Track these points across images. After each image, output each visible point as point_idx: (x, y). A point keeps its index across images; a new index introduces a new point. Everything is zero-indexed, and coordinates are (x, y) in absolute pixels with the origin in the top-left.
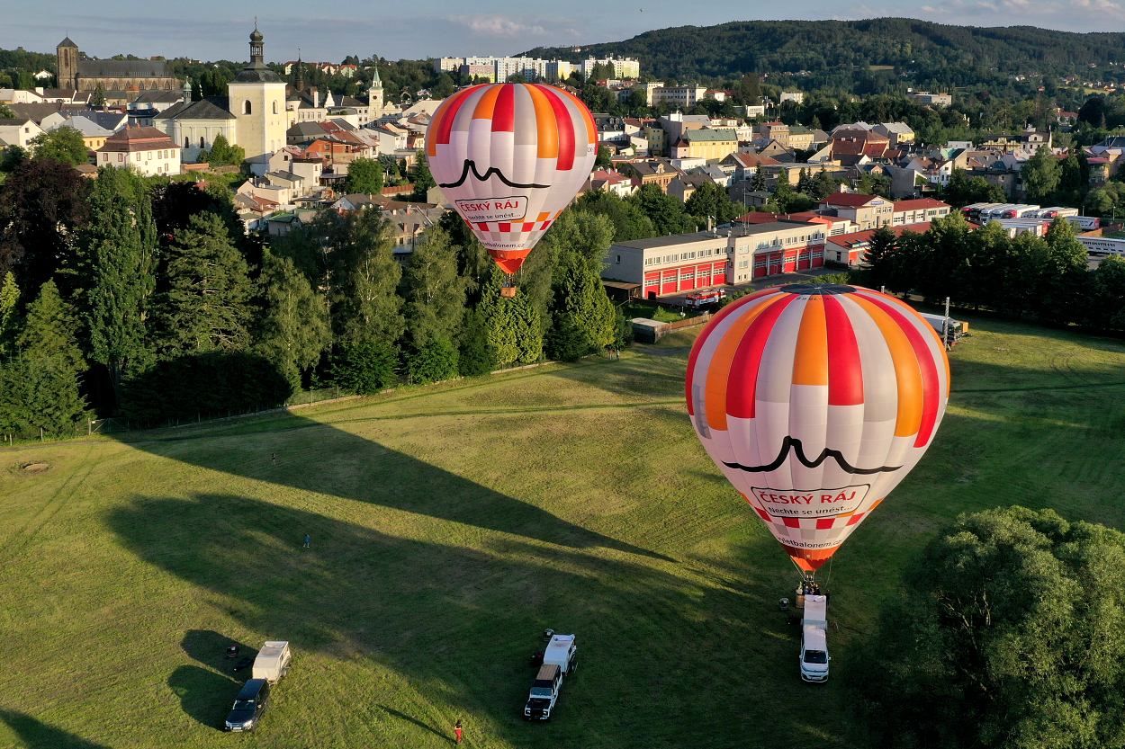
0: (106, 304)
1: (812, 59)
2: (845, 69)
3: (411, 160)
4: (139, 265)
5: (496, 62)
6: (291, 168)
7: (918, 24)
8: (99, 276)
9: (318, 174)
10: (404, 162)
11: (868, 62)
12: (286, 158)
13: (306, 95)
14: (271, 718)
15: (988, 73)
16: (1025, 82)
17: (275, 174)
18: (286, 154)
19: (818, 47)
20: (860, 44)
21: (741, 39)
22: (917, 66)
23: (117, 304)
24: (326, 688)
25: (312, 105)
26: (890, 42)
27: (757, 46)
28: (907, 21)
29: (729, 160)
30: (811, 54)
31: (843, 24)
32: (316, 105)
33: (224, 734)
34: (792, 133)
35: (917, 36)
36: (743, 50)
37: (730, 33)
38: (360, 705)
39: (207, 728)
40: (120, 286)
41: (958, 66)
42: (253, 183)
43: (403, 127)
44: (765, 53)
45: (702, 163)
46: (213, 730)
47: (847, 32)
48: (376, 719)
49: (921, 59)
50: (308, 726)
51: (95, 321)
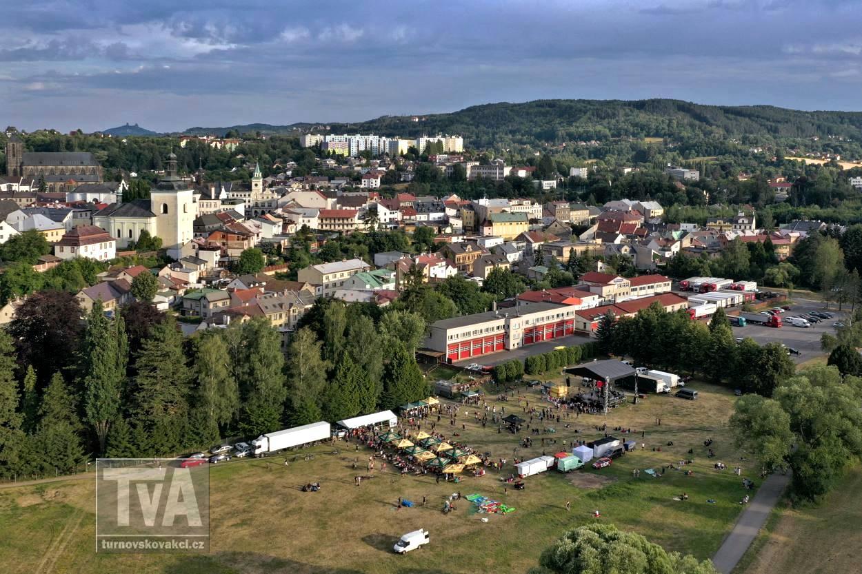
1: (600, 131)
2: (626, 140)
3: (285, 242)
5: (349, 139)
6: (197, 254)
7: (682, 104)
8: (92, 368)
9: (217, 258)
10: (280, 246)
11: (643, 135)
12: (194, 247)
13: (205, 190)
15: (734, 146)
16: (762, 153)
17: (185, 259)
18: (194, 244)
19: (605, 122)
20: (637, 120)
21: (545, 114)
22: (681, 139)
25: (210, 198)
26: (661, 119)
27: (558, 121)
28: (674, 102)
29: (521, 238)
30: (599, 128)
31: (624, 103)
32: (213, 197)
34: (572, 209)
35: (681, 113)
36: (547, 123)
37: (537, 109)
41: (711, 140)
42: (171, 268)
43: (279, 216)
44: (563, 127)
45: (500, 241)
47: (627, 110)
49: (684, 133)
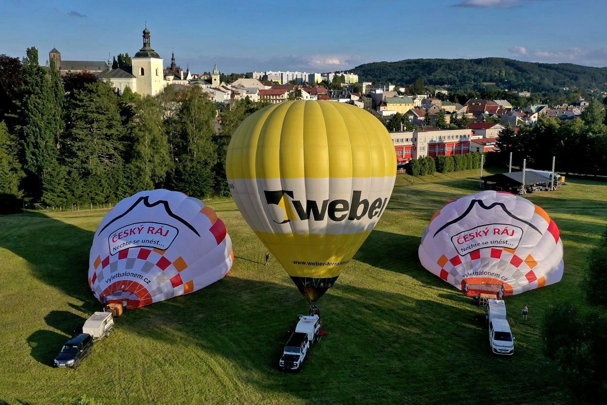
0: (34, 134)
1: (451, 78)
2: (469, 83)
4: (55, 113)
5: (282, 74)
7: (508, 61)
8: (29, 117)
11: (481, 80)
14: (91, 360)
15: (548, 86)
16: (569, 91)
19: (454, 72)
20: (476, 71)
21: (412, 68)
22: (509, 82)
23: (41, 135)
24: (136, 344)
25: (180, 78)
26: (493, 70)
27: (421, 72)
28: (502, 59)
29: (410, 113)
30: (450, 76)
31: (467, 61)
32: (182, 78)
33: (53, 369)
34: (444, 104)
35: (508, 67)
36: (414, 74)
37: (407, 65)
38: (158, 356)
39: (42, 365)
40: (42, 125)
41: (532, 82)
43: (229, 90)
44: (425, 76)
45: (394, 113)
46: (46, 367)
47: (470, 65)
48: (168, 365)
49: (510, 79)
50: (117, 367)
51: (28, 145)
